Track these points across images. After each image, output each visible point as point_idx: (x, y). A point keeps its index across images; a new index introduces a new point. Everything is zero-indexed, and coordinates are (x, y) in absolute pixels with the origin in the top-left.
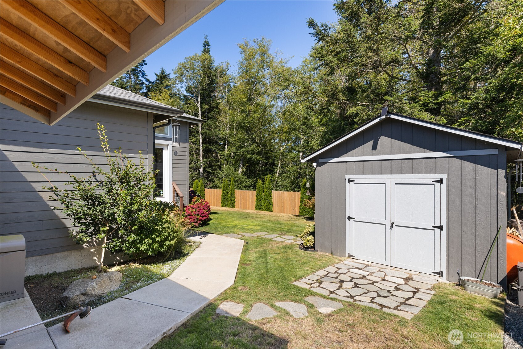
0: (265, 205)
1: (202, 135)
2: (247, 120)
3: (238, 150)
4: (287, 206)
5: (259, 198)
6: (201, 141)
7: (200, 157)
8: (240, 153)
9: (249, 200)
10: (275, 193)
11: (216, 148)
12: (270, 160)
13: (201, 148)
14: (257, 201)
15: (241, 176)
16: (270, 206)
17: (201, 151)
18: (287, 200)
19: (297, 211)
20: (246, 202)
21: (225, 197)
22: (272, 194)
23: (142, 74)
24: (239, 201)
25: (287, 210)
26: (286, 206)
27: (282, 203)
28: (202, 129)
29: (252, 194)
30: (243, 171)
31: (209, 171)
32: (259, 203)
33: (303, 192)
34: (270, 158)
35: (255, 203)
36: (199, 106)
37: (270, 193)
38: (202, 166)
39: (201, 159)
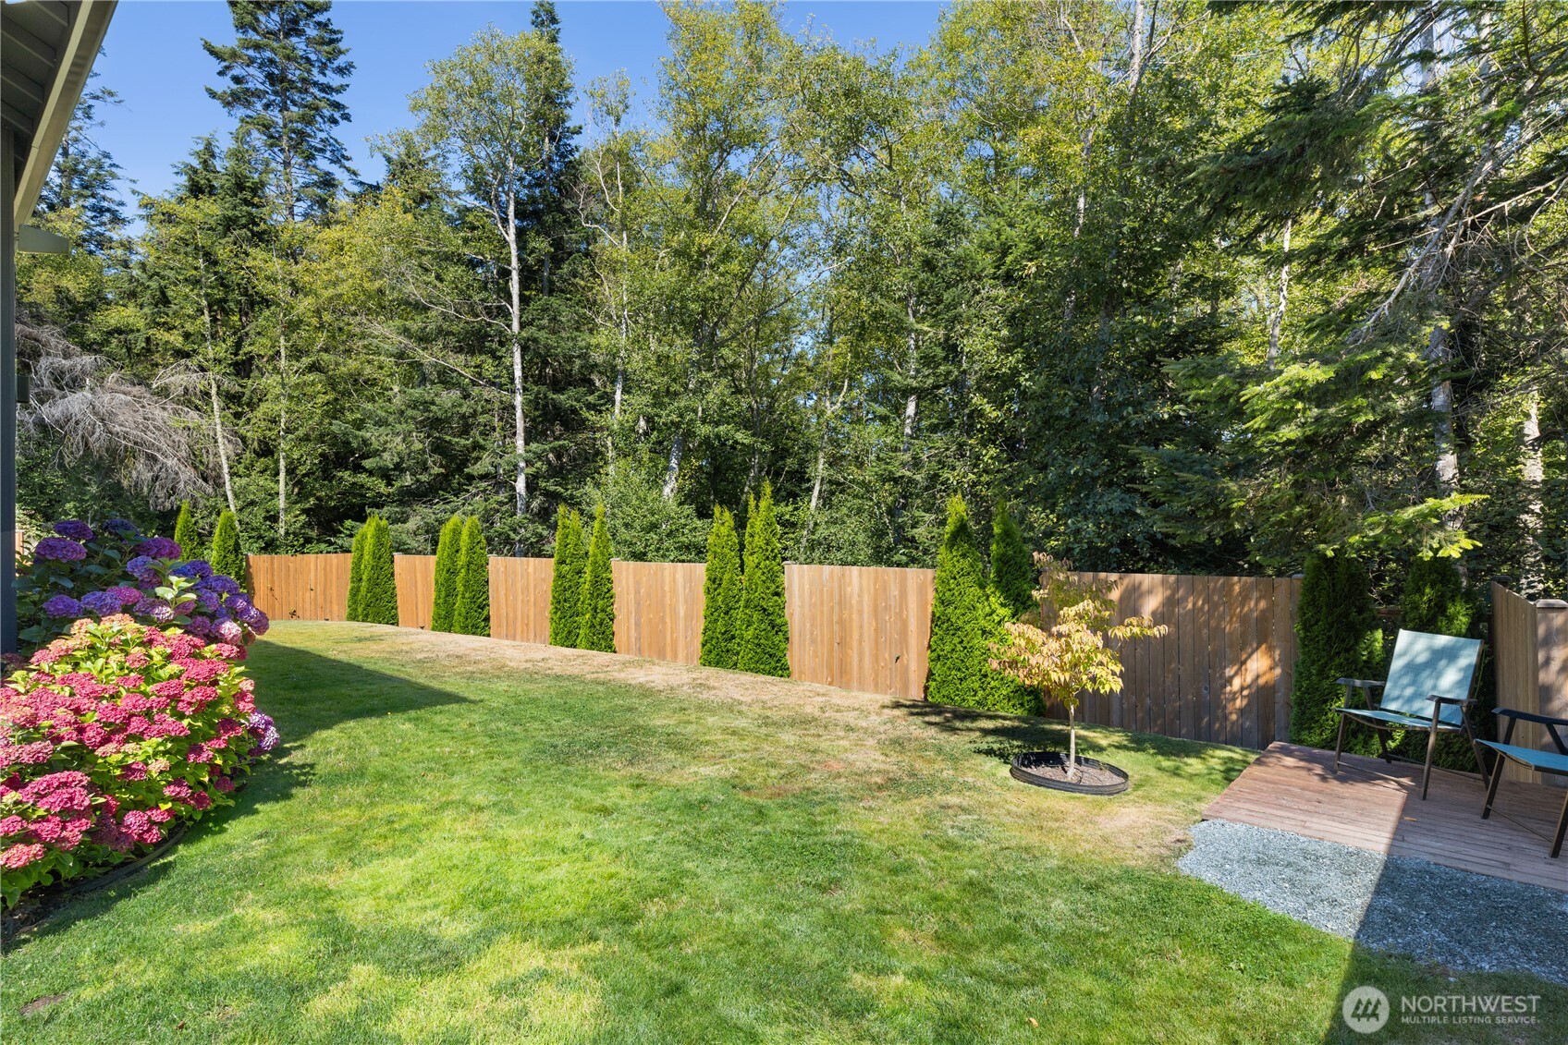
0: (749, 634)
1: (524, 349)
2: (695, 289)
3: (658, 403)
4: (860, 642)
5: (720, 599)
6: (518, 373)
7: (515, 434)
8: (667, 416)
9: (674, 611)
10: (801, 577)
11: (578, 400)
12: (789, 461)
13: (519, 400)
14: (711, 617)
15: (672, 505)
16: (777, 639)
17: (519, 414)
18: (860, 612)
19: (913, 666)
20: (663, 618)
21: (568, 594)
22: (785, 579)
23: (332, 151)
24: (629, 612)
25: (861, 660)
26: (855, 644)
27: (836, 628)
28: (522, 326)
29: (689, 579)
30: (681, 489)
31: (552, 488)
32: (720, 627)
33: (948, 566)
34: (790, 454)
35: (701, 625)
36: (511, 237)
37: (773, 577)
38: (522, 470)
39: (520, 442)
